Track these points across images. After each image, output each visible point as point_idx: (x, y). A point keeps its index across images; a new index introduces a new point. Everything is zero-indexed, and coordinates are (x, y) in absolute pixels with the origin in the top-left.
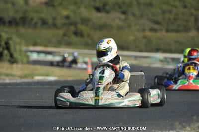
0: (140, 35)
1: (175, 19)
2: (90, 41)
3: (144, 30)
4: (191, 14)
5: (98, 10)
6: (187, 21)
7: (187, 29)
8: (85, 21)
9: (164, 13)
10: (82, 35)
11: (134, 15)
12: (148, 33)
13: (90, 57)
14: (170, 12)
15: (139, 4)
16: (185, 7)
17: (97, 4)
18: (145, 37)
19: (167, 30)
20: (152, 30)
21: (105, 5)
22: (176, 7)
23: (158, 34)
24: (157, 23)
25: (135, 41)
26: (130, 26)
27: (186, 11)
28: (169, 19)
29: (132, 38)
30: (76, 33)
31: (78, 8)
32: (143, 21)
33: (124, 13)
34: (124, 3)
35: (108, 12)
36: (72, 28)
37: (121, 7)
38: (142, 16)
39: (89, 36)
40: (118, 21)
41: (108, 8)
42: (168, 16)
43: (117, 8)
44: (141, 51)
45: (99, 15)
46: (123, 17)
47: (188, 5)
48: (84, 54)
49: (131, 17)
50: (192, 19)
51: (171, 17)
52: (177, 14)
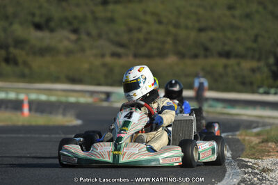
0: (98, 62)
1: (146, 40)
2: (27, 71)
3: (103, 56)
4: (168, 33)
5: (38, 27)
6: (164, 42)
7: (162, 54)
8: (19, 43)
9: (130, 31)
10: (16, 63)
11: (89, 34)
12: (108, 60)
13: (27, 94)
14: (139, 30)
15: (96, 19)
16: (160, 22)
17: (37, 19)
18: (104, 65)
19: (135, 56)
20: (114, 55)
21: (49, 20)
22: (147, 23)
23: (122, 61)
24: (121, 45)
25: (90, 70)
26: (83, 50)
27: (161, 28)
28: (139, 40)
29: (86, 66)
30: (7, 60)
31: (11, 24)
32: (102, 42)
33: (75, 31)
34: (75, 18)
35: (52, 30)
36: (3, 53)
37: (70, 23)
38: (100, 36)
39: (25, 63)
40: (66, 43)
41: (52, 24)
42: (137, 35)
43: (65, 24)
44: (99, 84)
45: (39, 34)
46: (73, 37)
47: (165, 20)
48: (19, 88)
49: (84, 37)
50: (170, 39)
51: (141, 36)
52: (149, 33)
